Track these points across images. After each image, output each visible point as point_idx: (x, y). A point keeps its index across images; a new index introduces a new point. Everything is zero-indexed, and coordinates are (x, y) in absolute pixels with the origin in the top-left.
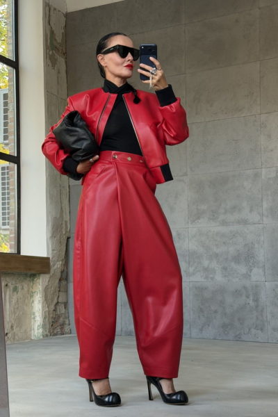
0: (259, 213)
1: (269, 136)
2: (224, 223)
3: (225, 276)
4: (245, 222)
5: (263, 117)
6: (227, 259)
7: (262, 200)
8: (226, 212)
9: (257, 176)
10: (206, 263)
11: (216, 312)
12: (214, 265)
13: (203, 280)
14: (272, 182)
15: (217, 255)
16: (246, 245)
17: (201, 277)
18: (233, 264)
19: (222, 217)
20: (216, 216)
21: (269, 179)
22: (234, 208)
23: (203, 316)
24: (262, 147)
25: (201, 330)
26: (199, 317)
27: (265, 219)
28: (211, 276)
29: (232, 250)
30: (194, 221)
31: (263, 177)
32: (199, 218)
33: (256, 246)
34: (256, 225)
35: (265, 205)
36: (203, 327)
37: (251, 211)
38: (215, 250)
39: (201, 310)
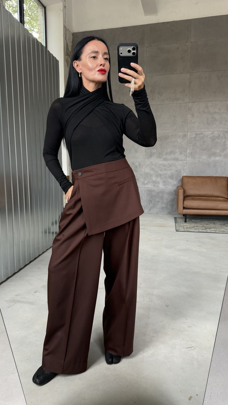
0: (185, 155)
1: (193, 115)
2: (165, 159)
3: (165, 185)
4: (177, 159)
5: (190, 104)
6: (166, 177)
7: (187, 149)
8: (167, 154)
9: (185, 136)
10: (154, 179)
11: (158, 202)
12: (159, 179)
13: (152, 187)
14: (193, 140)
15: (161, 175)
16: (177, 171)
17: (151, 185)
18: (169, 180)
19: (164, 156)
20: (161, 155)
21: (192, 138)
22: (171, 152)
23: (152, 203)
24: (189, 121)
25: (150, 210)
26: (149, 204)
27: (187, 158)
28: (157, 185)
29: (169, 173)
30: (148, 158)
31: (188, 137)
32: (151, 157)
33: (182, 171)
34: (183, 161)
35: (188, 151)
36: (151, 208)
37: (181, 153)
38: (160, 172)
39: (151, 201)
